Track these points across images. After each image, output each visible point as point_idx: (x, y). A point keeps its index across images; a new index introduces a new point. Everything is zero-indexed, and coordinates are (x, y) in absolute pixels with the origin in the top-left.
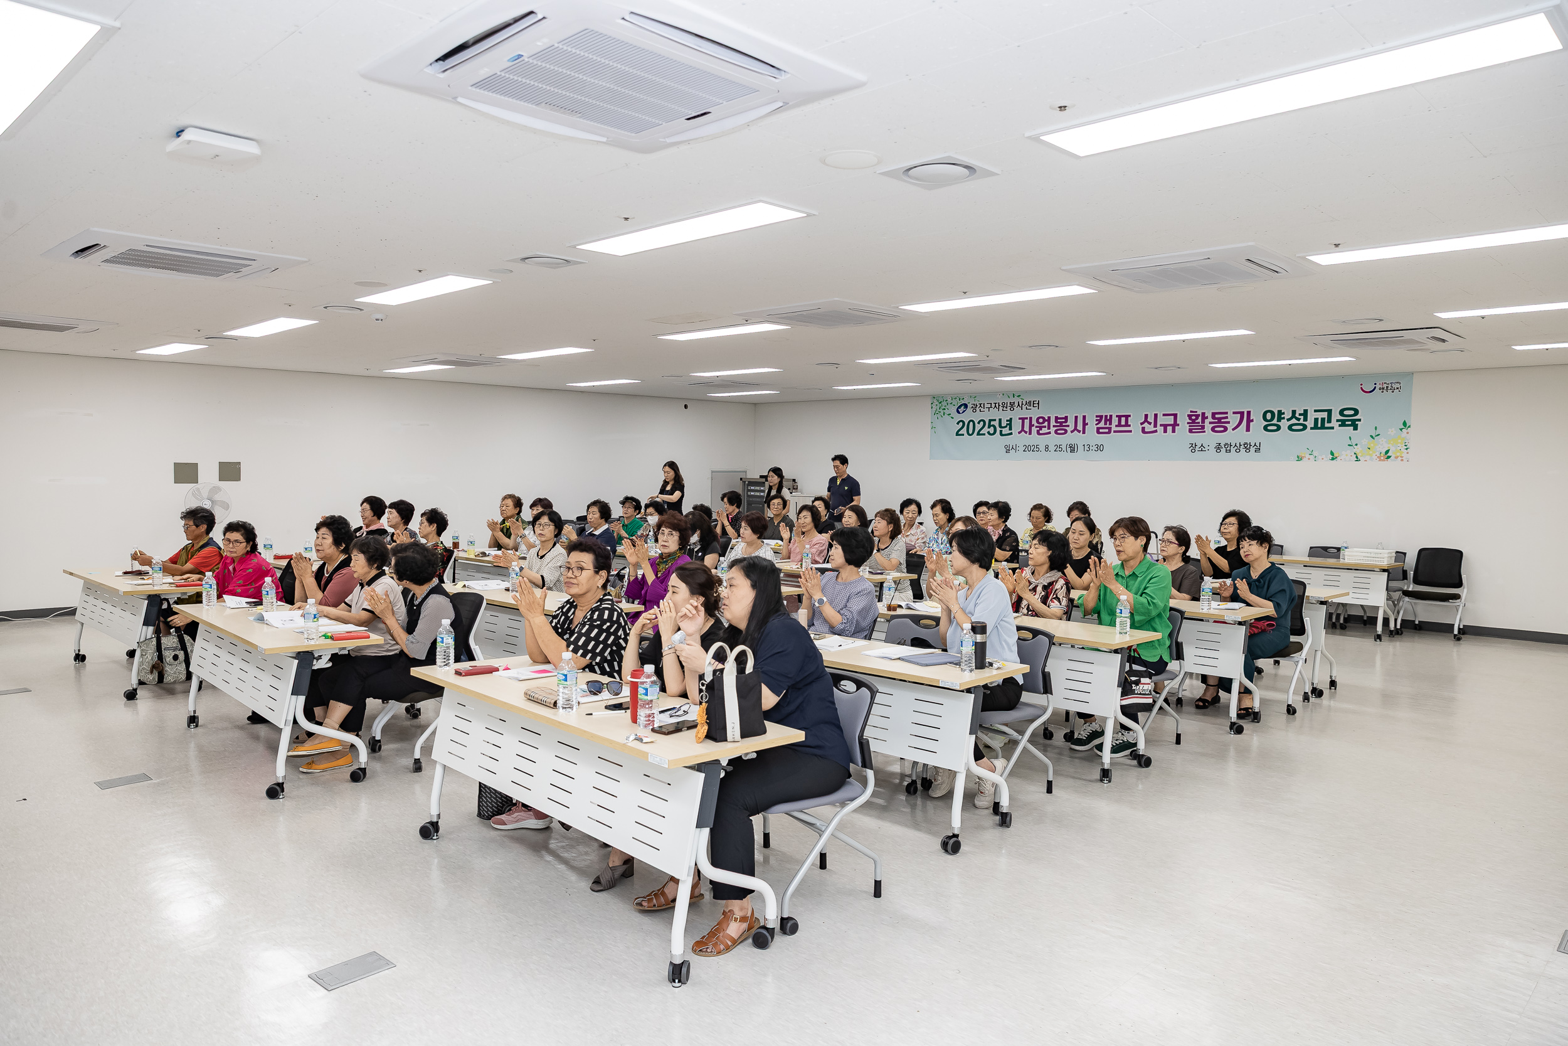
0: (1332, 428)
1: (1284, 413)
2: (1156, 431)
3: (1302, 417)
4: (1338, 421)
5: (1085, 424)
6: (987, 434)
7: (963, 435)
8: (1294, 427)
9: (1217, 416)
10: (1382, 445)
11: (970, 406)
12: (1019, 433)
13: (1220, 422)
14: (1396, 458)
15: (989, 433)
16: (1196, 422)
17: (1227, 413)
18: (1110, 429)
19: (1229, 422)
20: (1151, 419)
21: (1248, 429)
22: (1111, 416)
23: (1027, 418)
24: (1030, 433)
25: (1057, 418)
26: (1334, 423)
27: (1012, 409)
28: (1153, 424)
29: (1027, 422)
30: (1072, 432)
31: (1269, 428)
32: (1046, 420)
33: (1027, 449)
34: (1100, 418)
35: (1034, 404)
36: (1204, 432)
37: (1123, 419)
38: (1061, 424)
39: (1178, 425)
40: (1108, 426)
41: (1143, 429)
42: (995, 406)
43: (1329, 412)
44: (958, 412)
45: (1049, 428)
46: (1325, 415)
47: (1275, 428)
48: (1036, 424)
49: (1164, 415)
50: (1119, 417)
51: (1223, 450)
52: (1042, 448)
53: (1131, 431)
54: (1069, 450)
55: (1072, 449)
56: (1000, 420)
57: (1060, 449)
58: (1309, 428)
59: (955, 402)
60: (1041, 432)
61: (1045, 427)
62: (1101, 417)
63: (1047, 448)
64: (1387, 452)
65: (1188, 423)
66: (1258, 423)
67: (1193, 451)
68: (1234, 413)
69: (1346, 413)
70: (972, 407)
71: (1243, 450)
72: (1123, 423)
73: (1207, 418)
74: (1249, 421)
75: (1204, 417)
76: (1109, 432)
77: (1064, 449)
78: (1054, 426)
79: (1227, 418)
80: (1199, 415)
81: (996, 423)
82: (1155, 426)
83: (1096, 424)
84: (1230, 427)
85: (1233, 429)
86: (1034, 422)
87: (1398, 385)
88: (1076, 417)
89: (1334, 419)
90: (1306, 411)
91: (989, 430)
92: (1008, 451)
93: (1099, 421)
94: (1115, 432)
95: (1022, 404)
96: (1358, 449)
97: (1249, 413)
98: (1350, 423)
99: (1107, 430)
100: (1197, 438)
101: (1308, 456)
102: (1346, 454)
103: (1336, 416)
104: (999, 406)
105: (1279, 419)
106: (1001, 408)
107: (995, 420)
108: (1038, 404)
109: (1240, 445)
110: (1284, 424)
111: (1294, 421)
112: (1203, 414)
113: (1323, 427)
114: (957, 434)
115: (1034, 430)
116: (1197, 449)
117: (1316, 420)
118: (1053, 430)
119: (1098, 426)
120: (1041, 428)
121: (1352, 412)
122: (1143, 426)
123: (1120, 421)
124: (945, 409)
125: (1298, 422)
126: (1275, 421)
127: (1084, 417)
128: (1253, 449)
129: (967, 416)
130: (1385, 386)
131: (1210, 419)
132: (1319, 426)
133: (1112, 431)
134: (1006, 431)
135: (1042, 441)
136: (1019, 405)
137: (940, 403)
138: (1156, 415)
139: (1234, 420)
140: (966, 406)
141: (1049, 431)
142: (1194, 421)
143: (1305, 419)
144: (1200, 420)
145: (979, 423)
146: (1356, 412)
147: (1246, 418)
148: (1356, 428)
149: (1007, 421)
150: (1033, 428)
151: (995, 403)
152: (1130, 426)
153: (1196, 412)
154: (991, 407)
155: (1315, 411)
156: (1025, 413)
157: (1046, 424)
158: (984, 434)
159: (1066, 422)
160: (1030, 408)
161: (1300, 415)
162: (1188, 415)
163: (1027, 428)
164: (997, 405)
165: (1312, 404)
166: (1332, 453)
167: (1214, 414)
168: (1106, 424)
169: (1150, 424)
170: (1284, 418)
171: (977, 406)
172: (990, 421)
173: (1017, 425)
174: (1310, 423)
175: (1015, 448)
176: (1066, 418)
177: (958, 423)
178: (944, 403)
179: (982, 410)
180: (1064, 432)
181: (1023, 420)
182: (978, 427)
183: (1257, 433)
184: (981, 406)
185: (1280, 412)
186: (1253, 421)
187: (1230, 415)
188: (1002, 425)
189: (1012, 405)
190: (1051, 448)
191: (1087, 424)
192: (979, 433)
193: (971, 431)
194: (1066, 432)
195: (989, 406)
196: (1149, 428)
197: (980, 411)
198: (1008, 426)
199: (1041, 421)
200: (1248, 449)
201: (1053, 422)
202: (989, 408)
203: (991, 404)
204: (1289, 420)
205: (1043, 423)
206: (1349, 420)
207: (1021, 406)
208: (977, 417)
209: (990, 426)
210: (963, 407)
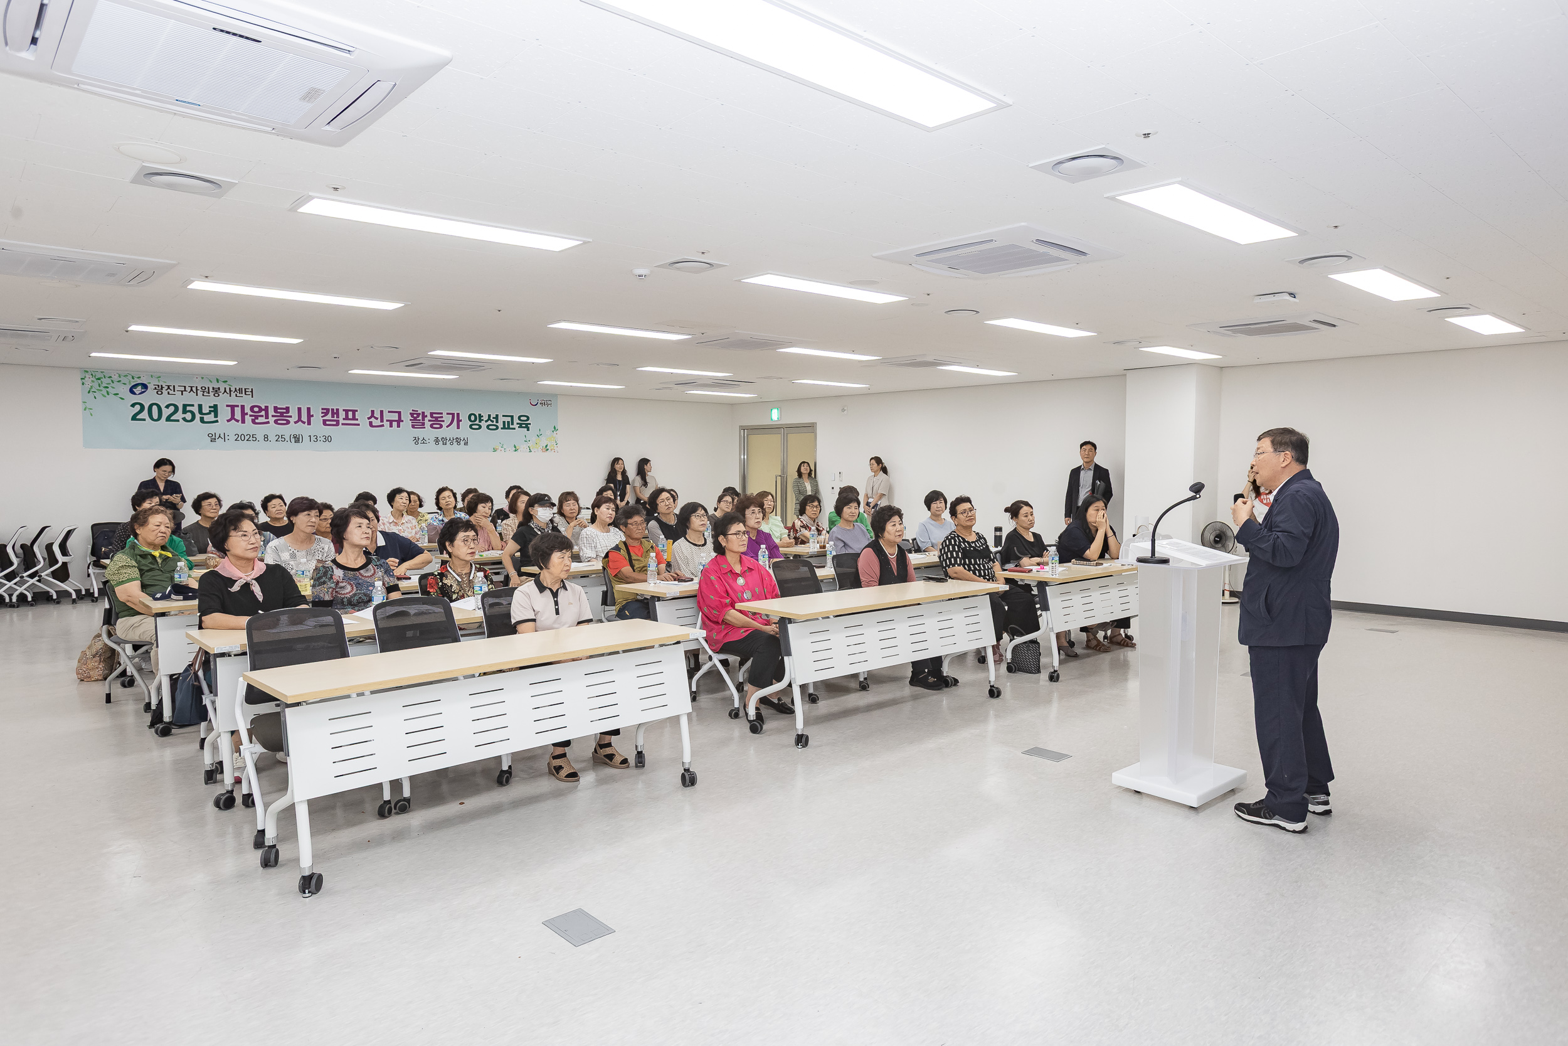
0: (514, 429)
1: (482, 416)
2: (383, 426)
3: (495, 420)
4: (517, 424)
5: (309, 416)
6: (181, 420)
7: (144, 420)
8: (490, 427)
9: (434, 415)
10: (543, 442)
11: (150, 387)
12: (228, 421)
13: (437, 421)
14: (552, 450)
15: (184, 419)
16: (417, 419)
17: (442, 413)
18: (338, 422)
19: (443, 421)
20: (377, 415)
21: (458, 428)
22: (337, 410)
23: (238, 406)
24: (243, 421)
25: (276, 409)
26: (515, 426)
27: (216, 395)
28: (379, 419)
29: (238, 411)
30: (296, 423)
31: (474, 427)
32: (263, 410)
33: (239, 439)
34: (326, 412)
35: (245, 392)
36: (425, 428)
37: (350, 414)
38: (282, 415)
39: (403, 421)
40: (335, 418)
41: (371, 423)
42: (192, 390)
43: (512, 417)
44: (132, 391)
45: (267, 417)
46: (509, 419)
47: (477, 427)
48: (250, 413)
49: (389, 412)
50: (347, 411)
51: (441, 443)
52: (260, 437)
53: (359, 425)
54: (293, 440)
55: (297, 439)
56: (200, 406)
57: (283, 439)
58: (500, 428)
59: (124, 380)
60: (257, 421)
61: (262, 416)
62: (328, 410)
63: (266, 438)
64: (546, 446)
65: (411, 420)
66: (466, 423)
67: (417, 443)
68: (448, 414)
69: (522, 418)
70: (155, 389)
71: (455, 443)
72: (350, 416)
73: (426, 416)
74: (459, 421)
75: (424, 416)
76: (337, 424)
77: (287, 438)
78: (273, 416)
79: (442, 417)
80: (420, 414)
81: (195, 409)
82: (382, 421)
83: (322, 417)
84: (445, 424)
85: (447, 427)
86: (247, 410)
87: (549, 402)
88: (299, 409)
89: (515, 423)
90: (497, 416)
91: (184, 416)
92: (213, 440)
93: (326, 414)
94: (343, 424)
95: (230, 391)
96: (530, 444)
97: (458, 414)
98: (524, 426)
99: (335, 423)
100: (418, 432)
101: (500, 448)
102: (523, 447)
103: (516, 420)
104: (197, 390)
105: (480, 421)
106: (200, 393)
107: (193, 405)
108: (252, 392)
109: (453, 439)
110: (484, 424)
111: (489, 422)
112: (423, 413)
113: (509, 428)
114: (134, 418)
115: (248, 419)
116: (420, 441)
117: (504, 422)
118: (271, 420)
119: (324, 418)
120: (257, 417)
121: (525, 418)
122: (370, 420)
123: (347, 415)
124: (108, 387)
125: (492, 423)
126: (477, 422)
127: (309, 409)
128: (462, 443)
129: (147, 399)
130: (543, 402)
131: (429, 418)
132: (506, 427)
133: (340, 424)
134: (211, 417)
135: (259, 430)
136: (225, 391)
137: (99, 379)
138: (382, 412)
139: (447, 419)
140: (145, 386)
141: (267, 420)
142: (415, 419)
143: (497, 422)
144: (420, 418)
145: (167, 407)
146: (528, 418)
147: (456, 418)
148: (528, 430)
149: (210, 407)
150: (247, 417)
151: (191, 387)
152: (357, 420)
153: (417, 411)
154: (185, 390)
155: (503, 416)
156: (234, 400)
157: (263, 413)
158: (178, 421)
159: (288, 412)
160: (241, 395)
161: (493, 418)
162: (411, 414)
163: (238, 416)
164: (194, 389)
165: (501, 410)
166: (515, 447)
167: (432, 414)
168: (333, 417)
169: (376, 419)
170: (483, 420)
171: (162, 387)
172: (185, 406)
173: (224, 413)
174: (500, 425)
175: (224, 437)
176: (287, 409)
177: (133, 405)
178: (106, 381)
179: (171, 392)
180: (285, 422)
181: (233, 407)
182: (166, 412)
183: (465, 431)
184: (169, 388)
185: (480, 415)
186: (461, 421)
187: (444, 415)
188: (204, 412)
189: (216, 391)
190: (272, 438)
191: (313, 416)
192: (168, 419)
193: (155, 416)
194: (288, 422)
195: (183, 389)
196: (376, 422)
197: (169, 393)
198: (213, 413)
199: (256, 409)
200: (458, 443)
201: (271, 412)
202: (182, 391)
203: (185, 387)
204: (486, 421)
205: (258, 413)
206: (524, 424)
207: (228, 392)
208: (163, 400)
209: (185, 412)
210: (139, 388)
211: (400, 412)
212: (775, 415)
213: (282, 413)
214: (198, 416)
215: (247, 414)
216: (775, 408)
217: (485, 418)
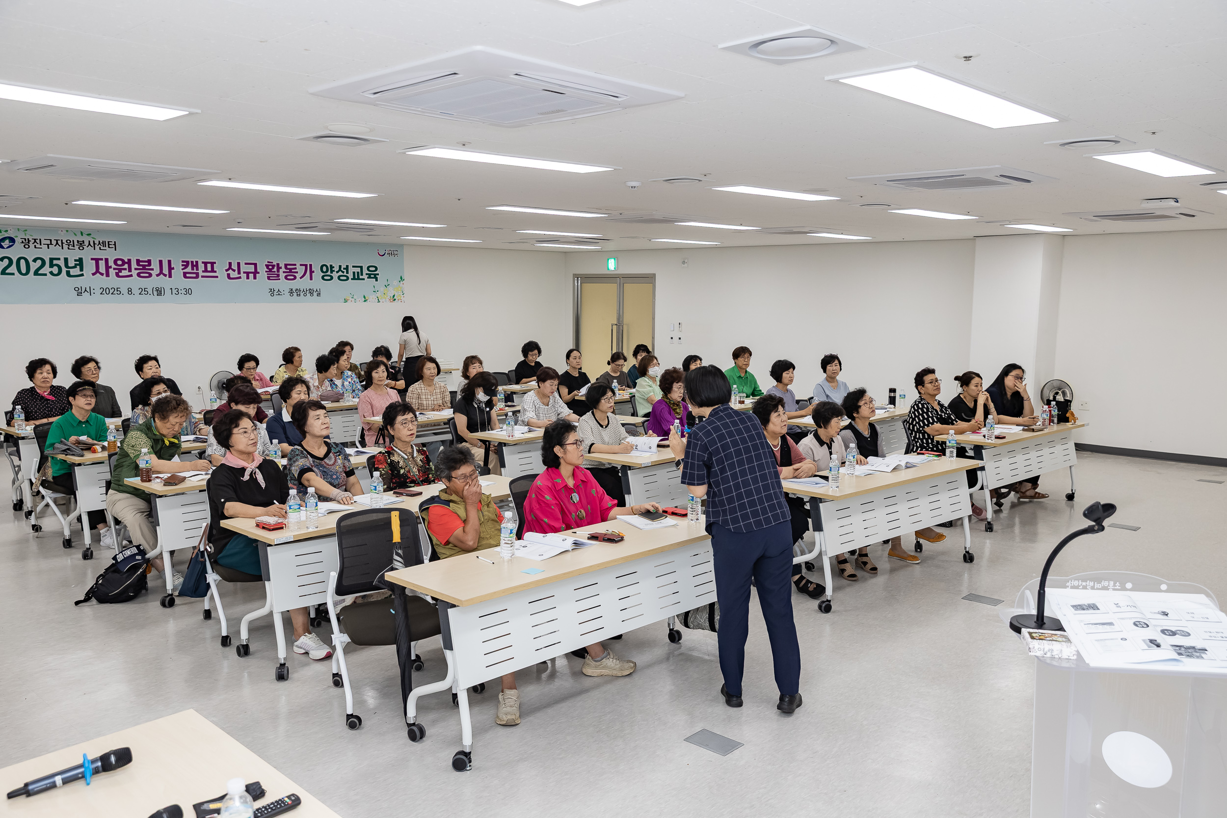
0: (364, 279)
1: (334, 267)
2: (240, 278)
3: (345, 271)
4: (367, 274)
5: (171, 269)
6: (49, 274)
7: (13, 274)
8: (341, 278)
9: (288, 267)
10: (391, 292)
11: (18, 240)
12: (94, 274)
13: (291, 272)
14: (398, 300)
15: (51, 273)
16: (272, 271)
17: (295, 265)
18: (197, 274)
19: (297, 272)
20: (234, 266)
21: (311, 279)
22: (197, 262)
23: (102, 259)
24: (108, 275)
25: (138, 261)
26: (364, 276)
27: (81, 248)
28: (236, 271)
29: (102, 264)
30: (158, 275)
31: (325, 278)
32: (126, 263)
33: (104, 292)
34: (186, 264)
35: (109, 244)
36: (279, 279)
37: (209, 266)
38: (144, 268)
39: (259, 273)
40: (195, 271)
41: (228, 275)
42: (57, 243)
43: (361, 267)
45: (130, 270)
46: (359, 270)
47: (329, 278)
48: (114, 266)
49: (246, 264)
50: (205, 263)
51: (295, 294)
52: (124, 290)
53: (217, 277)
54: (155, 293)
55: (159, 292)
56: (66, 260)
57: (146, 292)
58: (350, 279)
60: (120, 274)
61: (125, 269)
62: (187, 262)
63: (130, 291)
64: (394, 296)
65: (266, 272)
66: (318, 274)
67: (272, 295)
68: (301, 265)
69: (371, 269)
70: (23, 242)
71: (308, 295)
72: (209, 268)
73: (281, 268)
74: (312, 272)
75: (279, 268)
76: (197, 277)
77: (150, 292)
78: (136, 269)
79: (296, 268)
80: (275, 265)
81: (61, 263)
82: (239, 273)
83: (182, 269)
84: (298, 276)
85: (301, 278)
86: (111, 263)
87: (396, 253)
88: (161, 262)
89: (364, 272)
90: (347, 266)
91: (51, 269)
92: (80, 294)
93: (186, 266)
94: (203, 277)
95: (94, 244)
96: (379, 294)
97: (311, 265)
98: (372, 276)
99: (195, 275)
100: (274, 284)
101: (351, 299)
102: (372, 298)
103: (365, 271)
104: (62, 243)
105: (331, 273)
106: (65, 246)
107: (59, 259)
108: (115, 245)
109: (307, 291)
110: (335, 275)
111: (340, 273)
112: (278, 264)
113: (359, 279)
114: (4, 272)
115: (112, 272)
116: (275, 293)
117: (354, 273)
118: (134, 273)
119: (185, 271)
120: (120, 270)
121: (374, 269)
122: (228, 272)
123: (206, 267)
125: (343, 274)
126: (329, 273)
127: (169, 262)
128: (315, 294)
129: (15, 252)
130: (390, 252)
131: (283, 269)
132: (356, 277)
133: (200, 276)
134: (76, 271)
135: (123, 283)
136: (89, 244)
138: (239, 264)
139: (301, 270)
140: (12, 240)
141: (130, 273)
142: (270, 270)
143: (347, 273)
144: (275, 269)
145: (35, 260)
146: (376, 269)
147: (309, 269)
148: (377, 280)
149: (76, 260)
150: (111, 270)
151: (57, 240)
152: (215, 272)
153: (272, 263)
154: (51, 244)
155: (353, 267)
156: (98, 254)
157: (126, 266)
158: (45, 275)
159: (150, 264)
160: (104, 248)
161: (344, 269)
162: (266, 265)
163: (102, 269)
164: (60, 242)
165: (351, 261)
166: (364, 297)
167: (286, 265)
168: (193, 269)
169: (234, 271)
170: (334, 271)
171: (29, 241)
172: (51, 260)
173: (90, 267)
174: (350, 275)
175: (89, 291)
176: (149, 261)
179: (38, 246)
180: (148, 275)
181: (97, 261)
182: (34, 266)
183: (317, 282)
184: (35, 241)
185: (331, 266)
186: (314, 272)
187: (298, 266)
188: (70, 265)
189: (81, 244)
190: (136, 291)
191: (173, 269)
192: (36, 273)
193: (24, 270)
194: (150, 275)
195: (49, 242)
196: (234, 274)
197: (35, 247)
198: (78, 267)
199: (119, 262)
200: (311, 294)
201: (134, 265)
202: (48, 245)
203: (51, 240)
204: (337, 272)
205: (122, 265)
206: (372, 274)
207: (93, 245)
208: (31, 254)
209: (52, 265)
210: (7, 242)
211: (256, 264)
212: (612, 264)
213: (144, 266)
214: (64, 270)
215: (111, 267)
216: (611, 257)
217: (336, 269)
